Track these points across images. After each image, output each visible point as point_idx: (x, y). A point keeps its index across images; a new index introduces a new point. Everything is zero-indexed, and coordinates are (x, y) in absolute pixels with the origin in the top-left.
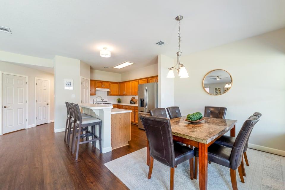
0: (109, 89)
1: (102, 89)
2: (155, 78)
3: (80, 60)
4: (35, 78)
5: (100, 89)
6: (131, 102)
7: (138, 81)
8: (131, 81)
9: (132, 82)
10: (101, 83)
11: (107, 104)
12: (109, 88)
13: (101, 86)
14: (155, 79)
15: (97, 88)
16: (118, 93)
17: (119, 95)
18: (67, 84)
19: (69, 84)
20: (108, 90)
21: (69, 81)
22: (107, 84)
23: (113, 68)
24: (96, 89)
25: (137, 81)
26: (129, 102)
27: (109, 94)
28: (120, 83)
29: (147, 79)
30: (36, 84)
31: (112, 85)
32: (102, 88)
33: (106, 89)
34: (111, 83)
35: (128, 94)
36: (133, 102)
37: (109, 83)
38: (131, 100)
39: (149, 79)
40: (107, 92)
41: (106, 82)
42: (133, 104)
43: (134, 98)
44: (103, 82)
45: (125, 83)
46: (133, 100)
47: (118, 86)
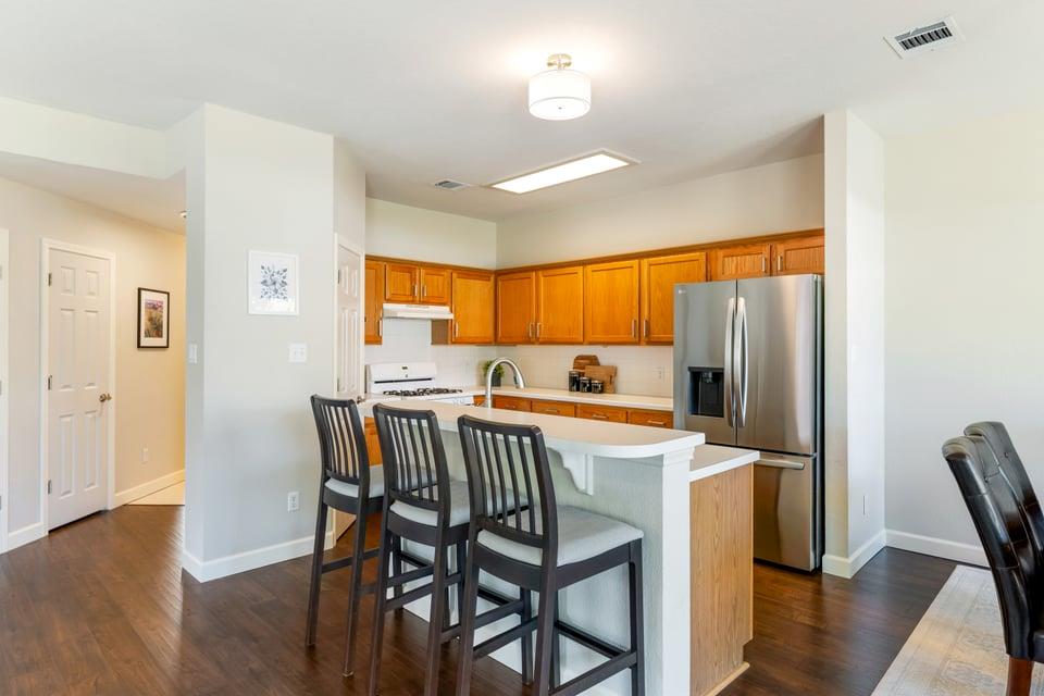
0: (447, 308)
1: (414, 308)
2: (768, 248)
3: (335, 138)
4: (44, 240)
5: (403, 306)
6: (576, 383)
7: (635, 263)
8: (585, 263)
9: (589, 267)
10: (408, 275)
11: (439, 391)
12: (444, 304)
13: (408, 291)
14: (767, 256)
15: (389, 301)
16: (490, 332)
17: (496, 340)
18: (264, 282)
19: (279, 278)
20: (443, 312)
21: (277, 260)
22: (439, 281)
23: (489, 187)
24: (387, 306)
25: (627, 263)
26: (566, 382)
27: (442, 333)
28: (501, 275)
29: (701, 256)
30: (50, 276)
31: (459, 283)
32: (413, 302)
33: (432, 308)
34: (455, 275)
35: (558, 336)
36: (590, 383)
37: (446, 274)
38: (574, 371)
39: (721, 253)
40: (430, 323)
41: (430, 271)
42: (589, 390)
43: (593, 361)
44: (418, 271)
45: (540, 273)
46: (589, 371)
47: (492, 291)
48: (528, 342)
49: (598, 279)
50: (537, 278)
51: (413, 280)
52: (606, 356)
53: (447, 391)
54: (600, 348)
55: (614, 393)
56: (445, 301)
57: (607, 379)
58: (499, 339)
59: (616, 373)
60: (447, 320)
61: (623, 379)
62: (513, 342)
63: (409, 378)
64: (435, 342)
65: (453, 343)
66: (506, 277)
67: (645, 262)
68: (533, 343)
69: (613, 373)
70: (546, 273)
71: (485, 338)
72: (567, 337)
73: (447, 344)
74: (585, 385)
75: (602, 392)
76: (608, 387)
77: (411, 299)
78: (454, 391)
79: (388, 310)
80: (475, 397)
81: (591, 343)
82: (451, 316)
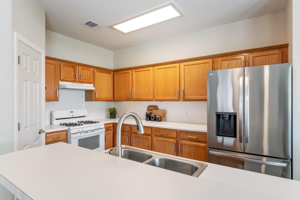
0: (92, 85)
1: (75, 84)
5: (70, 83)
6: (149, 117)
7: (177, 65)
8: (153, 66)
9: (156, 67)
10: (72, 69)
11: (88, 122)
12: (91, 83)
13: (72, 76)
15: (62, 80)
16: (111, 96)
17: (114, 100)
22: (87, 73)
23: (111, 27)
24: (61, 83)
25: (174, 65)
26: (145, 117)
27: (89, 96)
29: (211, 60)
31: (98, 74)
32: (75, 81)
33: (85, 85)
34: (95, 70)
35: (142, 97)
36: (155, 117)
37: (92, 70)
38: (148, 112)
39: (220, 59)
40: (84, 92)
41: (84, 68)
42: (155, 120)
43: (156, 108)
44: (77, 67)
45: (133, 70)
46: (154, 112)
47: (112, 78)
48: (128, 99)
49: (160, 72)
50: (132, 72)
51: (75, 71)
52: (161, 105)
53: (92, 122)
54: (159, 102)
55: (166, 121)
56: (91, 81)
57: (162, 115)
58: (115, 99)
59: (166, 113)
60: (92, 90)
61: (169, 115)
62: (121, 100)
63: (73, 117)
64: (86, 100)
65: (95, 100)
66: (118, 73)
67: (182, 65)
68: (130, 100)
69: (164, 113)
70: (136, 70)
71: (109, 98)
72: (146, 98)
73: (92, 100)
74: (153, 118)
75: (160, 121)
76: (163, 119)
77: (74, 80)
78: (95, 122)
79: (62, 85)
80: (105, 124)
81: (156, 100)
82: (94, 88)
